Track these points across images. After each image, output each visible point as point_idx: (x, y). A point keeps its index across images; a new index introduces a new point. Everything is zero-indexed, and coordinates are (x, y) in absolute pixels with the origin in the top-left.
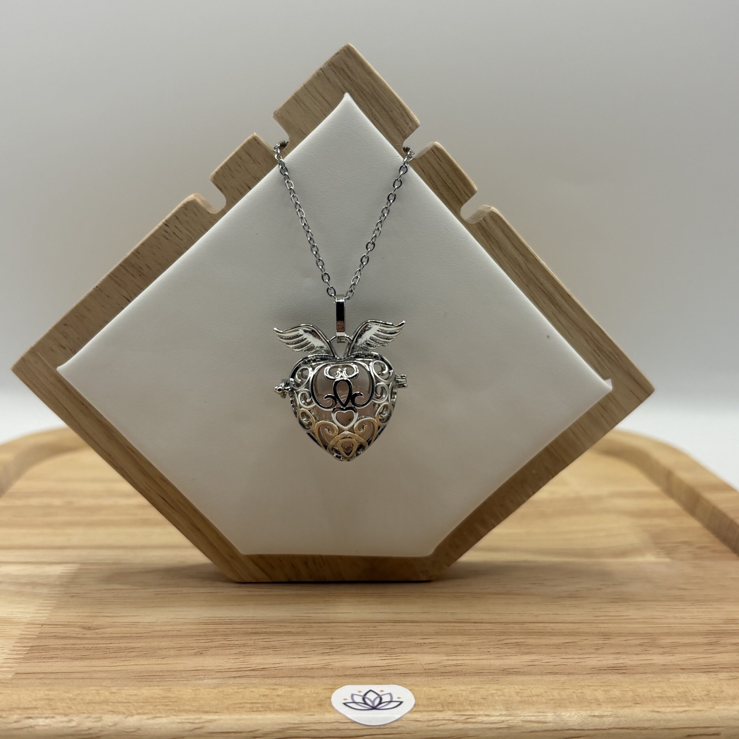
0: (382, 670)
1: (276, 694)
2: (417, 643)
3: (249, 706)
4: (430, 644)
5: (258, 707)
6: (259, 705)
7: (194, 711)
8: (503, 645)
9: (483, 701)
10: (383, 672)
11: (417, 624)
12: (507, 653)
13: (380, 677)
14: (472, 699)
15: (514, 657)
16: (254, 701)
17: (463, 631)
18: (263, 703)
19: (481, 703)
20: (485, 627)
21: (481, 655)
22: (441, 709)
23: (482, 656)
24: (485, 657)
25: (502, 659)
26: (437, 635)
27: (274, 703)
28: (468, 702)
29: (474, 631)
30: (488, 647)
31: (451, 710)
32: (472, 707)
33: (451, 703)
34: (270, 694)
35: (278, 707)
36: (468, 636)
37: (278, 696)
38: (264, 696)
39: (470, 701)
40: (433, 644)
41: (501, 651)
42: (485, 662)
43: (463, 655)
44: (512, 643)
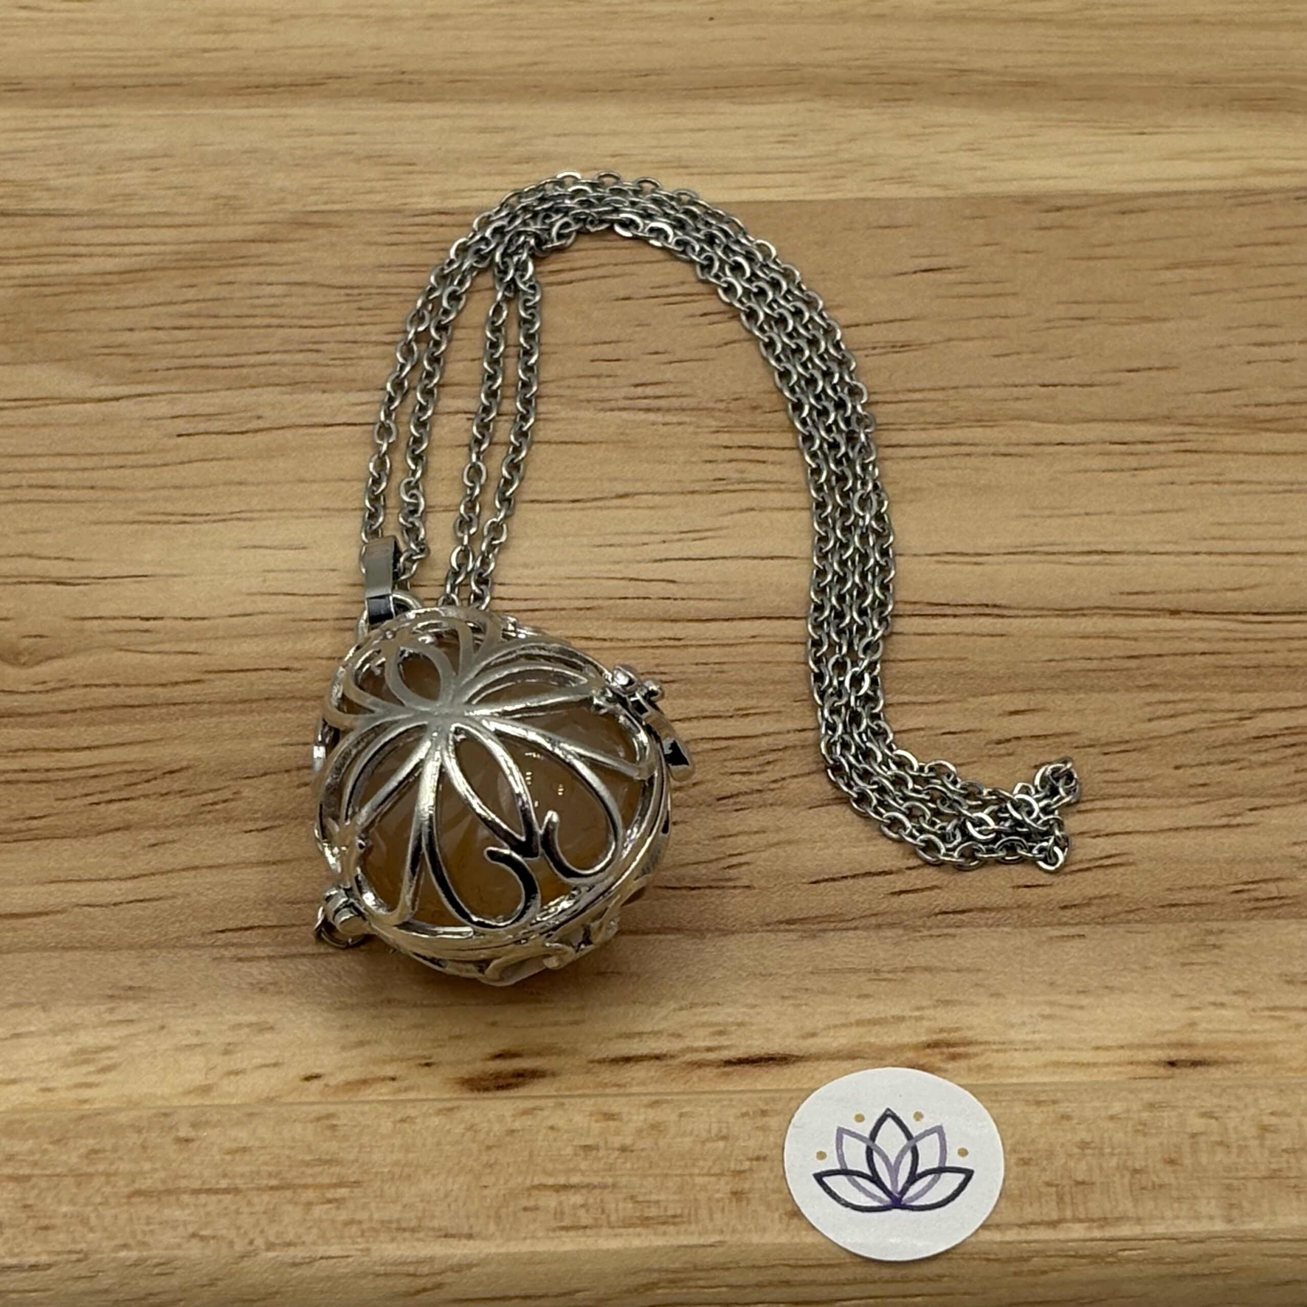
0: (893, 894)
1: (617, 1141)
2: (995, 737)
3: (550, 1201)
4: (1033, 742)
5: (575, 1207)
6: (577, 1198)
7: (413, 1230)
8: (1246, 748)
9: (1167, 1176)
10: (896, 901)
11: (998, 625)
12: (1256, 794)
13: (889, 933)
14: (1137, 1165)
15: (1276, 818)
16: (562, 1180)
17: (1133, 663)
18: (590, 1187)
19: (1161, 1186)
20: (1202, 639)
21: (1180, 807)
22: (1055, 1216)
23: (1182, 812)
24: (1195, 814)
25: (1238, 825)
26: (1054, 690)
27: (614, 1186)
28: (1128, 1175)
29: (1168, 664)
30: (1204, 758)
31: (1080, 1221)
32: (1136, 1201)
33: (1083, 1183)
34: (602, 1144)
35: (630, 1206)
36: (1147, 696)
37: (623, 1149)
38: (587, 1148)
39: (1136, 1171)
40: (1042, 742)
41: (1240, 778)
42: (1188, 843)
43: (1129, 808)
44: (1275, 736)
